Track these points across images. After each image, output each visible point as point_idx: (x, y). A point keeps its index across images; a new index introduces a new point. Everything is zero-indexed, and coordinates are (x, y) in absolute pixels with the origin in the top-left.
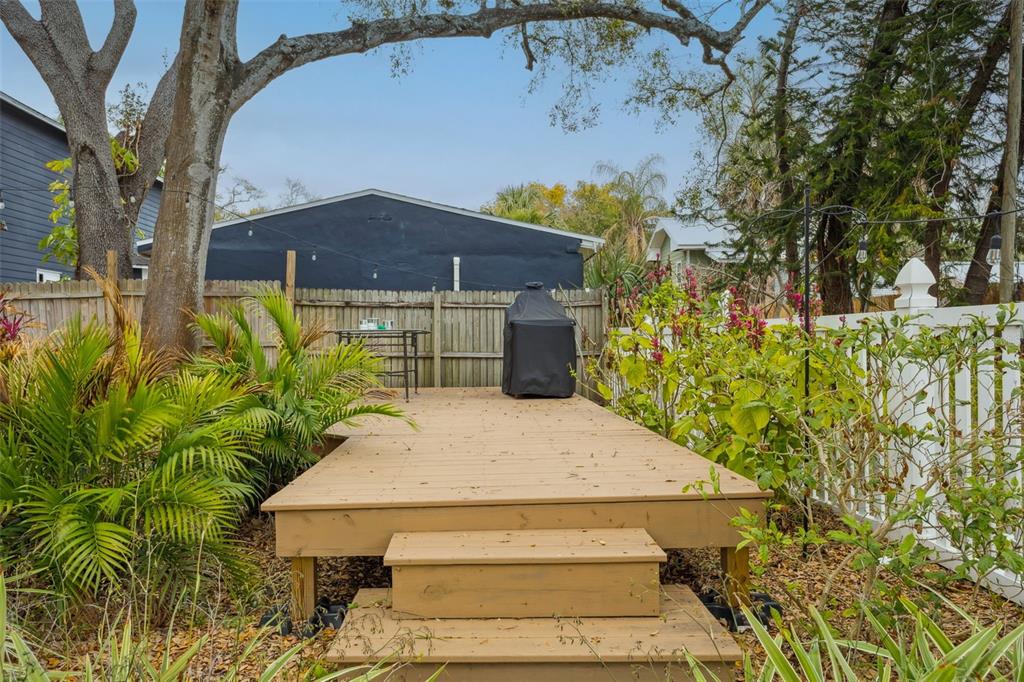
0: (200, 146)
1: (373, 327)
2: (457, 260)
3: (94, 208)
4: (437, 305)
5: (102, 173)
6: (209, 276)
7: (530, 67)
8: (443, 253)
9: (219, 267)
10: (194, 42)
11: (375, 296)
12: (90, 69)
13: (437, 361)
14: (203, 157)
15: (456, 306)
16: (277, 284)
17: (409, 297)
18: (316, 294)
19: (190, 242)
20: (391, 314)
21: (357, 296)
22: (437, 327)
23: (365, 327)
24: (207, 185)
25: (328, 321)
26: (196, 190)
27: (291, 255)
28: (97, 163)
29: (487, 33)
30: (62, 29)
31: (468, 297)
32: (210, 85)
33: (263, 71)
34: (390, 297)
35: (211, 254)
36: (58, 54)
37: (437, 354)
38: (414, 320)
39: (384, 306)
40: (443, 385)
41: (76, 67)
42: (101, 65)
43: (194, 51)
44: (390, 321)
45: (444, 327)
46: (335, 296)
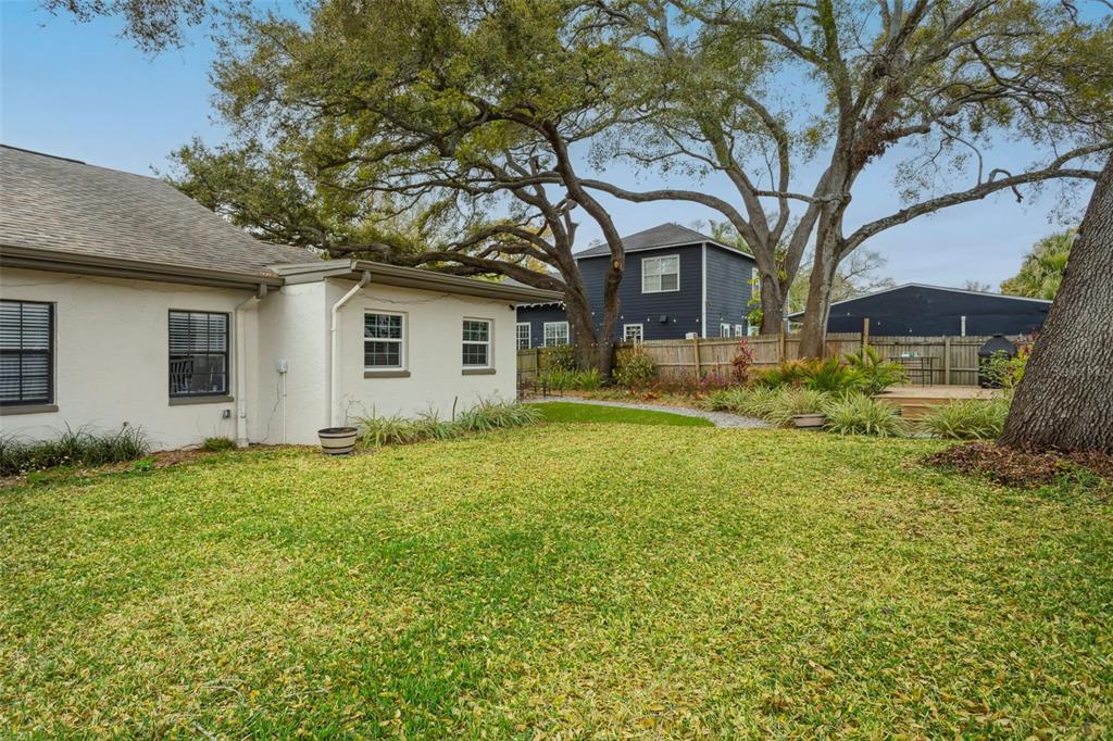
0: (826, 278)
1: (907, 356)
2: (963, 318)
3: (771, 301)
4: (948, 344)
5: (774, 285)
6: (829, 331)
7: (1019, 201)
8: (956, 314)
9: (834, 326)
10: (824, 235)
11: (912, 339)
12: (769, 240)
13: (948, 372)
14: (827, 282)
15: (961, 344)
16: (859, 334)
17: (931, 340)
18: (879, 339)
19: (821, 319)
20: (921, 349)
21: (902, 339)
22: (948, 356)
23: (904, 355)
24: (828, 294)
25: (886, 352)
26: (824, 297)
27: (867, 321)
28: (772, 281)
29: (982, 197)
30: (758, 225)
31: (968, 339)
32: (831, 252)
33: (855, 243)
34: (920, 339)
35: (830, 319)
36: (757, 236)
37: (948, 368)
38: (932, 351)
39: (916, 344)
40: (951, 384)
41: (764, 240)
42: (774, 238)
43: (824, 238)
44: (919, 353)
45: (951, 354)
46: (890, 340)
